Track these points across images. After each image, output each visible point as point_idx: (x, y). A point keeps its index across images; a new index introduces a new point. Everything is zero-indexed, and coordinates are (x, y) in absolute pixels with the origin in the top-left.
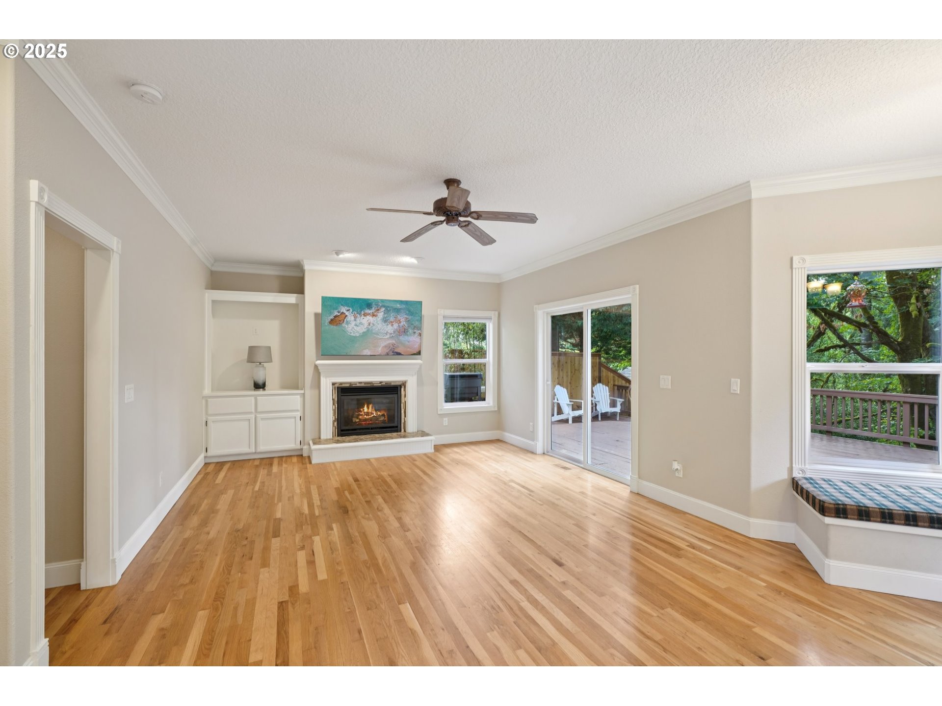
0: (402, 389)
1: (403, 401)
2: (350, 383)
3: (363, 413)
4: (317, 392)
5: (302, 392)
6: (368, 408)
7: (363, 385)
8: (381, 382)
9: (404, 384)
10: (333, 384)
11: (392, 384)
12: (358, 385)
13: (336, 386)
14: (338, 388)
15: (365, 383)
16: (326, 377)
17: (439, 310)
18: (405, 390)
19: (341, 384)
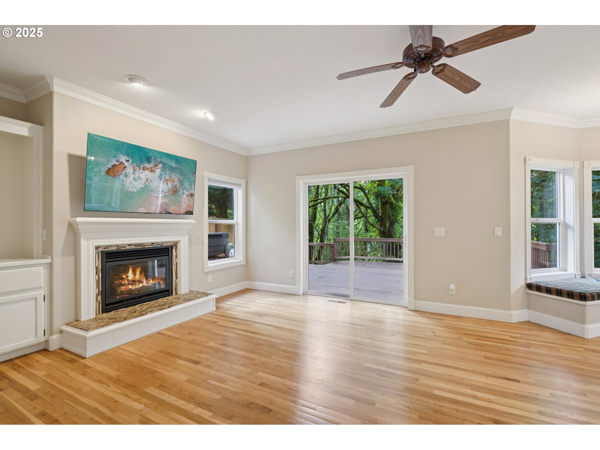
0: (174, 250)
1: (174, 263)
2: (118, 246)
3: (126, 282)
4: (72, 259)
5: (49, 261)
6: (134, 274)
7: (133, 247)
8: (153, 244)
9: (175, 245)
10: (97, 248)
11: (164, 245)
12: (128, 247)
13: (100, 250)
14: (102, 252)
15: (136, 245)
16: (88, 240)
17: (205, 172)
18: (176, 251)
19: (106, 247)
